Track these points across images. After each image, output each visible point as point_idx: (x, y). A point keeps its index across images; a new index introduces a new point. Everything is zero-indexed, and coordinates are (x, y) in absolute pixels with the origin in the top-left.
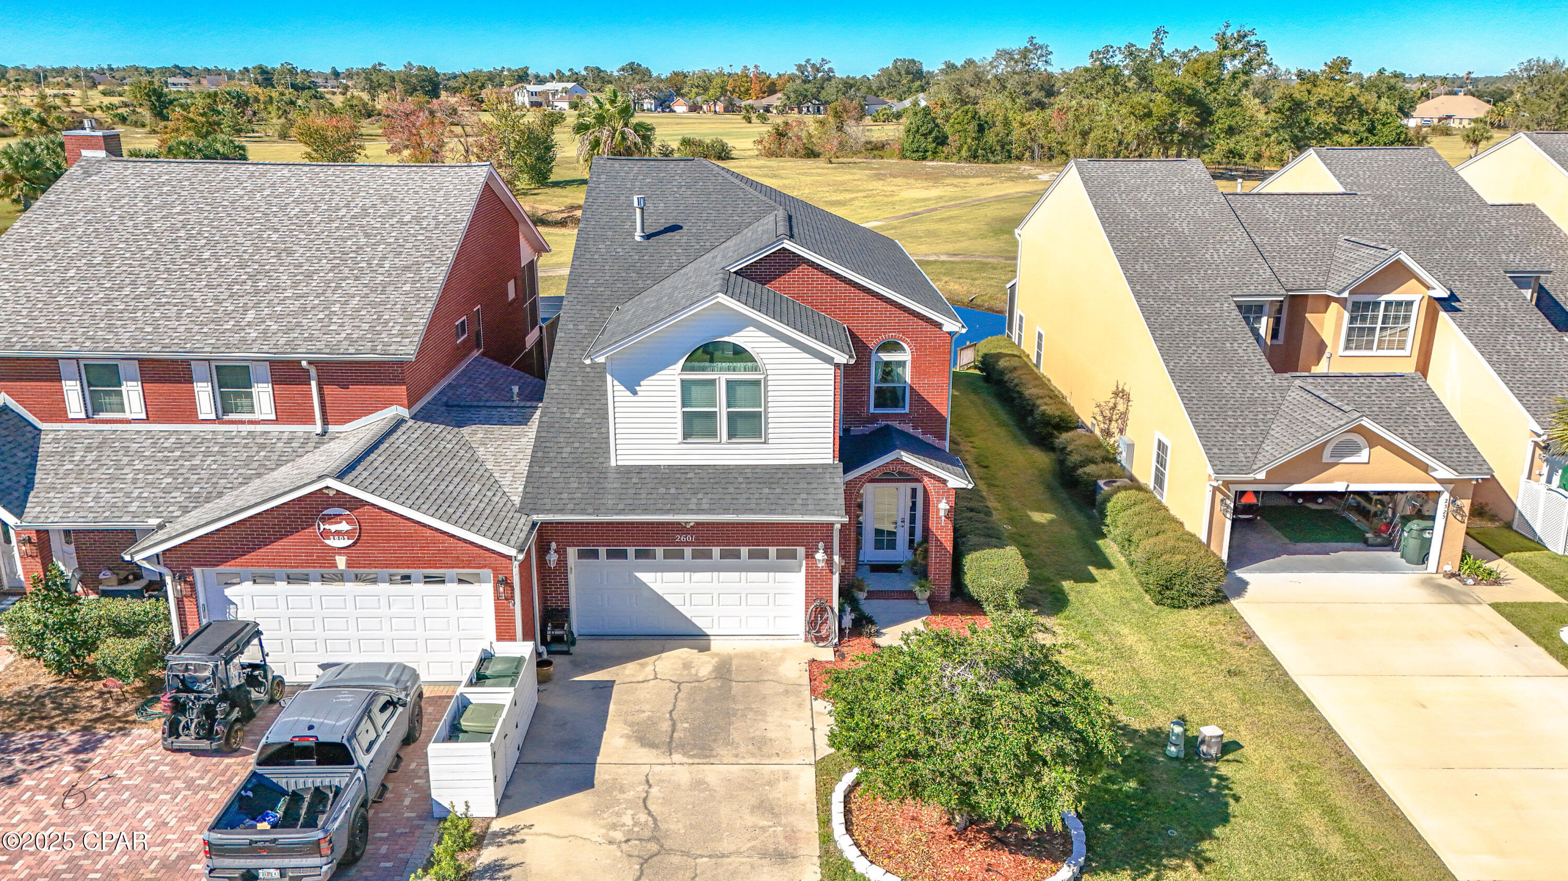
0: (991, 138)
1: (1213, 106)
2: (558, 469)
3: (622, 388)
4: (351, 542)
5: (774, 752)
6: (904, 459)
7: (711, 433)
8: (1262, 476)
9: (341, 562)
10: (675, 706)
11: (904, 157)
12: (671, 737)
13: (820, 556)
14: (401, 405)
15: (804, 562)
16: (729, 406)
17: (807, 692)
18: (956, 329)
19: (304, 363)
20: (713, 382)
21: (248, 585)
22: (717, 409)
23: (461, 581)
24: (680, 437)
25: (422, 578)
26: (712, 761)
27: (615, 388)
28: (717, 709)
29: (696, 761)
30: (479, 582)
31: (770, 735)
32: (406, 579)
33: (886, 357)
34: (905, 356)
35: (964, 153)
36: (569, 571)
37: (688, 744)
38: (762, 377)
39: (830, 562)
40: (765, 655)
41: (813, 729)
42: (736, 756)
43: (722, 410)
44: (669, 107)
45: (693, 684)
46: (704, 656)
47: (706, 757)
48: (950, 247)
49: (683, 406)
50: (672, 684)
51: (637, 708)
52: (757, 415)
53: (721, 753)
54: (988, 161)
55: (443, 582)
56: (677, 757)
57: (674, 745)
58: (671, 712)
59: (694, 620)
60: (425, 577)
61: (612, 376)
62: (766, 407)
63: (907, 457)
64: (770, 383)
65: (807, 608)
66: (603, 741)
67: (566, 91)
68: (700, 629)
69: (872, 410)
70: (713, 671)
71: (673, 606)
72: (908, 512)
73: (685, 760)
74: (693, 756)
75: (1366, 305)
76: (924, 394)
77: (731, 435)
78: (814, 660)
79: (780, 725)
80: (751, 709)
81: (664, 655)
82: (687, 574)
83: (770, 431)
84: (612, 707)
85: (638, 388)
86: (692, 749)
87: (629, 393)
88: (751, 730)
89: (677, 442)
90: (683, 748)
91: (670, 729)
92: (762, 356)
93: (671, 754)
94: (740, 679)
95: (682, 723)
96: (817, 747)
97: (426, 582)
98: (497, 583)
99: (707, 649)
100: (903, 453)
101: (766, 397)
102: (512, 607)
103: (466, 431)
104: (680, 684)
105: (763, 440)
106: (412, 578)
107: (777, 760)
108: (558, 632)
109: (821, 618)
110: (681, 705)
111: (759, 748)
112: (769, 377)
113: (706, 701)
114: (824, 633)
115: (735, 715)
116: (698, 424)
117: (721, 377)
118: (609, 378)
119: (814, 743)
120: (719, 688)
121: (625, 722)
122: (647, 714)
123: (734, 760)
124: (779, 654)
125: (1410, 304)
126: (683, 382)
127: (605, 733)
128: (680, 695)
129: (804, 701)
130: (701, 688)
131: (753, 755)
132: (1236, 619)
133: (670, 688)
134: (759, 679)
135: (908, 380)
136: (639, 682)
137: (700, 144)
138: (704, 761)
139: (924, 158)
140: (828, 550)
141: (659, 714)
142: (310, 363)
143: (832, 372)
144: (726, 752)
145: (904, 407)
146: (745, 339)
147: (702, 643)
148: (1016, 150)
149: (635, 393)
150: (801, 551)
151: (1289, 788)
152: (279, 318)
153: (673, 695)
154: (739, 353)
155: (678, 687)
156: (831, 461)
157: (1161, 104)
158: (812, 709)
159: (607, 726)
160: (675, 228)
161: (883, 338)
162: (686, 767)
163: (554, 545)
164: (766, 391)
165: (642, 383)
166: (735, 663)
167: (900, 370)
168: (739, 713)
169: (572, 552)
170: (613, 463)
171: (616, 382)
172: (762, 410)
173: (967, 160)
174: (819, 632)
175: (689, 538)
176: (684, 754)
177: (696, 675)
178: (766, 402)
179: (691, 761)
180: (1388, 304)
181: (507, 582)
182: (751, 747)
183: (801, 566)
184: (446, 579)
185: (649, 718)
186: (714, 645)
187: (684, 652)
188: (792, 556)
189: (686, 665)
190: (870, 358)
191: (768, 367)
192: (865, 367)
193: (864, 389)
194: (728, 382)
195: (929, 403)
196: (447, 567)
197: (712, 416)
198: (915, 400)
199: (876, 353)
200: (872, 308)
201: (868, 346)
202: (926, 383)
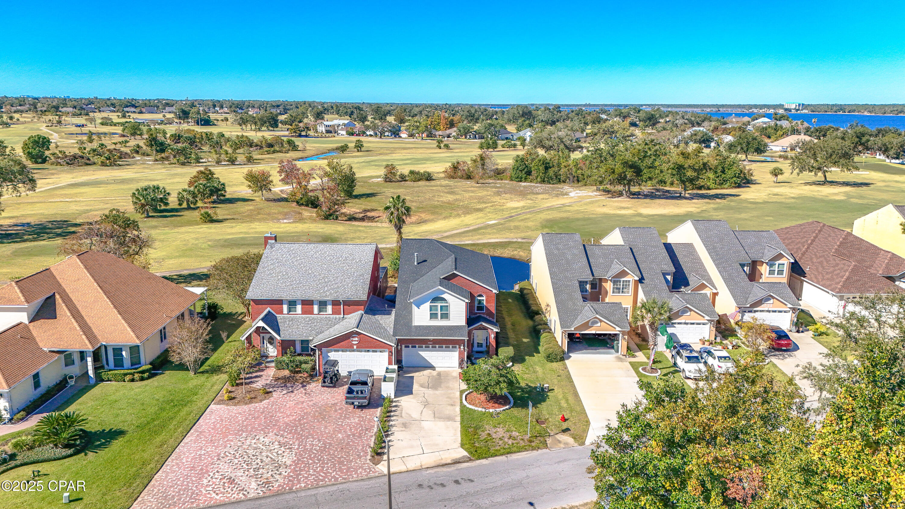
0: (551, 172)
1: (642, 168)
2: (401, 326)
4: (357, 343)
5: (450, 389)
7: (437, 318)
8: (573, 329)
9: (355, 347)
11: (512, 180)
12: (428, 386)
13: (462, 347)
14: (362, 311)
16: (441, 312)
17: (459, 378)
18: (496, 292)
19: (339, 301)
20: (437, 306)
21: (333, 353)
23: (382, 352)
28: (438, 381)
30: (385, 353)
31: (450, 386)
32: (368, 351)
33: (479, 298)
34: (484, 298)
35: (539, 179)
36: (403, 351)
39: (464, 349)
40: (449, 371)
42: (443, 389)
43: (439, 313)
44: (398, 134)
45: (432, 377)
46: (434, 371)
47: (436, 390)
48: (523, 235)
49: (430, 311)
51: (420, 381)
52: (447, 314)
53: (439, 389)
54: (550, 183)
55: (376, 352)
56: (430, 390)
58: (427, 382)
59: (432, 363)
63: (484, 324)
65: (459, 360)
66: (414, 387)
67: (345, 125)
68: (433, 365)
69: (476, 312)
70: (437, 374)
71: (427, 360)
72: (486, 338)
74: (434, 389)
75: (617, 281)
76: (489, 308)
77: (441, 318)
78: (460, 372)
79: (452, 384)
80: (446, 381)
81: (425, 371)
82: (430, 352)
83: (451, 318)
84: (414, 381)
85: (420, 307)
87: (417, 309)
88: (446, 385)
89: (428, 320)
90: (431, 388)
92: (449, 300)
93: (428, 389)
94: (443, 376)
95: (430, 384)
96: (460, 387)
97: (372, 352)
98: (389, 352)
100: (482, 323)
101: (450, 309)
102: (392, 357)
103: (376, 316)
105: (449, 320)
106: (370, 351)
108: (401, 364)
109: (462, 363)
110: (430, 380)
112: (450, 305)
113: (435, 380)
114: (463, 366)
115: (442, 382)
116: (433, 316)
117: (439, 304)
118: (413, 305)
120: (438, 377)
121: (418, 383)
122: (422, 382)
124: (452, 371)
125: (629, 281)
126: (430, 306)
127: (414, 385)
129: (458, 380)
130: (434, 378)
131: (446, 389)
132: (565, 365)
133: (427, 377)
134: (447, 375)
135: (485, 304)
136: (420, 376)
137: (418, 173)
139: (521, 181)
140: (464, 346)
141: (425, 382)
142: (341, 301)
143: (465, 304)
145: (484, 311)
146: (445, 296)
147: (434, 369)
148: (562, 178)
149: (419, 309)
150: (458, 346)
151: (561, 397)
152: (333, 289)
153: (428, 379)
154: (443, 300)
155: (429, 377)
156: (465, 325)
157: (619, 168)
158: (460, 381)
160: (425, 261)
161: (479, 294)
162: (432, 391)
163: (400, 344)
166: (442, 373)
167: (483, 302)
169: (403, 346)
170: (414, 325)
171: (415, 306)
172: (449, 312)
173: (540, 183)
175: (431, 343)
177: (433, 375)
180: (623, 281)
181: (391, 352)
183: (458, 350)
184: (379, 352)
186: (437, 369)
187: (429, 371)
188: (456, 347)
189: (430, 373)
190: (475, 299)
191: (450, 302)
192: (474, 301)
193: (474, 306)
194: (441, 306)
195: (490, 310)
196: (378, 348)
197: (437, 314)
198: (486, 309)
199: (477, 297)
200: (476, 286)
201: (475, 296)
202: (489, 305)
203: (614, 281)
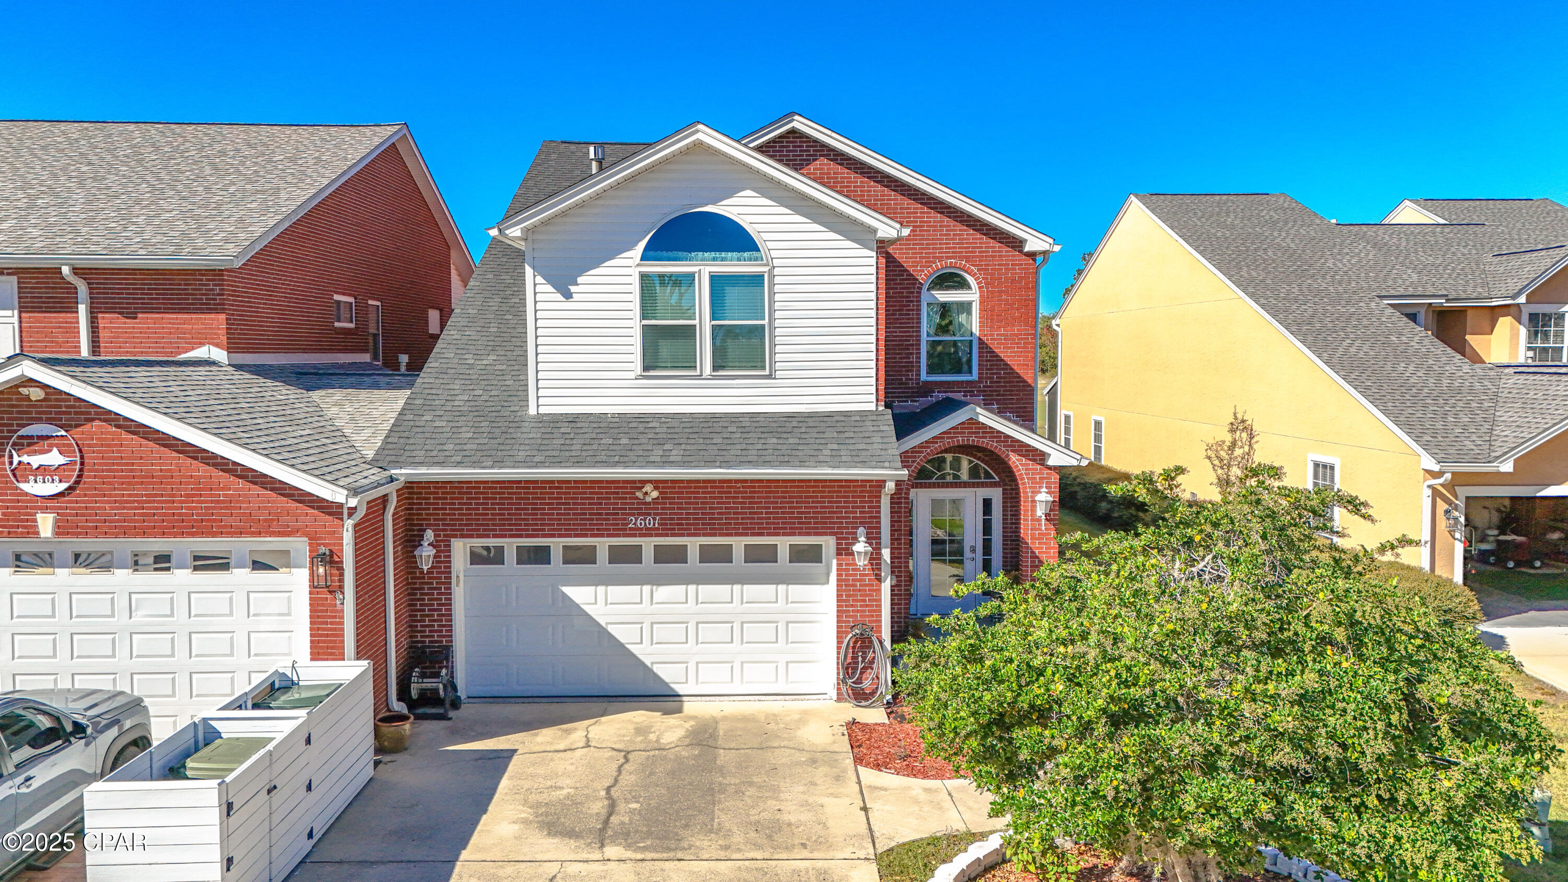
2: (445, 418)
3: (549, 288)
4: (63, 486)
5: (797, 842)
6: (982, 419)
7: (688, 362)
8: (1507, 467)
9: (46, 524)
10: (616, 781)
12: (606, 822)
13: (860, 547)
14: (213, 345)
15: (835, 562)
16: (713, 318)
17: (849, 762)
18: (1046, 247)
19: (65, 270)
20: (690, 279)
22: (696, 322)
23: (258, 565)
24: (639, 370)
25: (189, 558)
26: (680, 855)
27: (538, 289)
28: (691, 784)
29: (649, 855)
30: (288, 566)
31: (786, 817)
32: (163, 562)
33: (944, 296)
34: (972, 296)
36: (454, 580)
37: (637, 831)
38: (766, 269)
39: (875, 558)
40: (774, 718)
41: (865, 809)
42: (726, 848)
43: (704, 322)
45: (652, 753)
46: (672, 720)
47: (669, 849)
49: (644, 317)
50: (615, 753)
51: (549, 783)
52: (758, 331)
53: (698, 843)
55: (225, 567)
56: (612, 851)
57: (610, 832)
58: (608, 789)
59: (656, 668)
60: (196, 558)
61: (534, 268)
62: (772, 319)
63: (986, 417)
64: (777, 280)
65: (839, 642)
66: (479, 828)
68: (666, 684)
69: (924, 376)
70: (686, 737)
71: (622, 645)
72: (980, 537)
73: (629, 854)
74: (645, 849)
75: (1547, 317)
76: (1000, 351)
77: (718, 364)
78: (854, 722)
79: (805, 804)
80: (751, 784)
81: (603, 719)
82: (647, 589)
83: (778, 357)
84: (504, 783)
85: (573, 289)
86: (643, 839)
87: (559, 297)
88: (752, 812)
89: (633, 375)
90: (626, 837)
91: (604, 812)
92: (765, 236)
93: (602, 846)
94: (732, 746)
95: (627, 801)
96: (877, 834)
97: (196, 568)
98: (316, 560)
99: (679, 710)
100: (979, 410)
101: (772, 302)
102: (339, 607)
103: (317, 393)
104: (628, 752)
105: (767, 372)
106: (174, 560)
107: (805, 854)
108: (429, 684)
109: (864, 658)
110: (628, 779)
111: (769, 837)
112: (777, 271)
113: (672, 773)
114: (867, 684)
115: (723, 791)
116: (666, 348)
117: (703, 270)
118: (529, 270)
119: (870, 829)
120: (696, 758)
121: (525, 802)
122: (565, 792)
123: (722, 854)
124: (796, 717)
126: (644, 277)
127: (484, 817)
128: (626, 766)
129: (844, 771)
130: (664, 758)
131: (758, 846)
133: (611, 758)
134: (764, 745)
135: (976, 330)
136: (557, 751)
138: (665, 855)
140: (873, 538)
141: (586, 791)
142: (76, 271)
143: (873, 261)
144: (706, 843)
145: (970, 372)
146: (738, 211)
147: (671, 705)
149: (568, 296)
150: (828, 543)
153: (615, 766)
154: (730, 232)
155: (625, 757)
156: (872, 407)
158: (859, 783)
159: (490, 808)
161: (939, 267)
162: (629, 865)
163: (429, 535)
164: (772, 294)
165: (580, 280)
166: (722, 728)
167: (963, 318)
168: (731, 789)
169: (460, 549)
170: (532, 411)
171: (539, 279)
172: (765, 322)
174: (857, 682)
175: (650, 522)
176: (628, 847)
177: (658, 741)
178: (772, 311)
179: (639, 856)
181: (332, 560)
182: (753, 835)
183: (828, 575)
184: (232, 563)
185: (568, 797)
186: (689, 707)
187: (638, 717)
188: (812, 555)
189: (641, 731)
190: (919, 297)
191: (774, 254)
192: (913, 310)
193: (912, 345)
194: (714, 278)
195: (1007, 365)
196: (231, 534)
197: (688, 333)
198: (987, 361)
199: (928, 290)
200: (921, 222)
201: (917, 280)
202: (1002, 335)
203: (1533, 317)
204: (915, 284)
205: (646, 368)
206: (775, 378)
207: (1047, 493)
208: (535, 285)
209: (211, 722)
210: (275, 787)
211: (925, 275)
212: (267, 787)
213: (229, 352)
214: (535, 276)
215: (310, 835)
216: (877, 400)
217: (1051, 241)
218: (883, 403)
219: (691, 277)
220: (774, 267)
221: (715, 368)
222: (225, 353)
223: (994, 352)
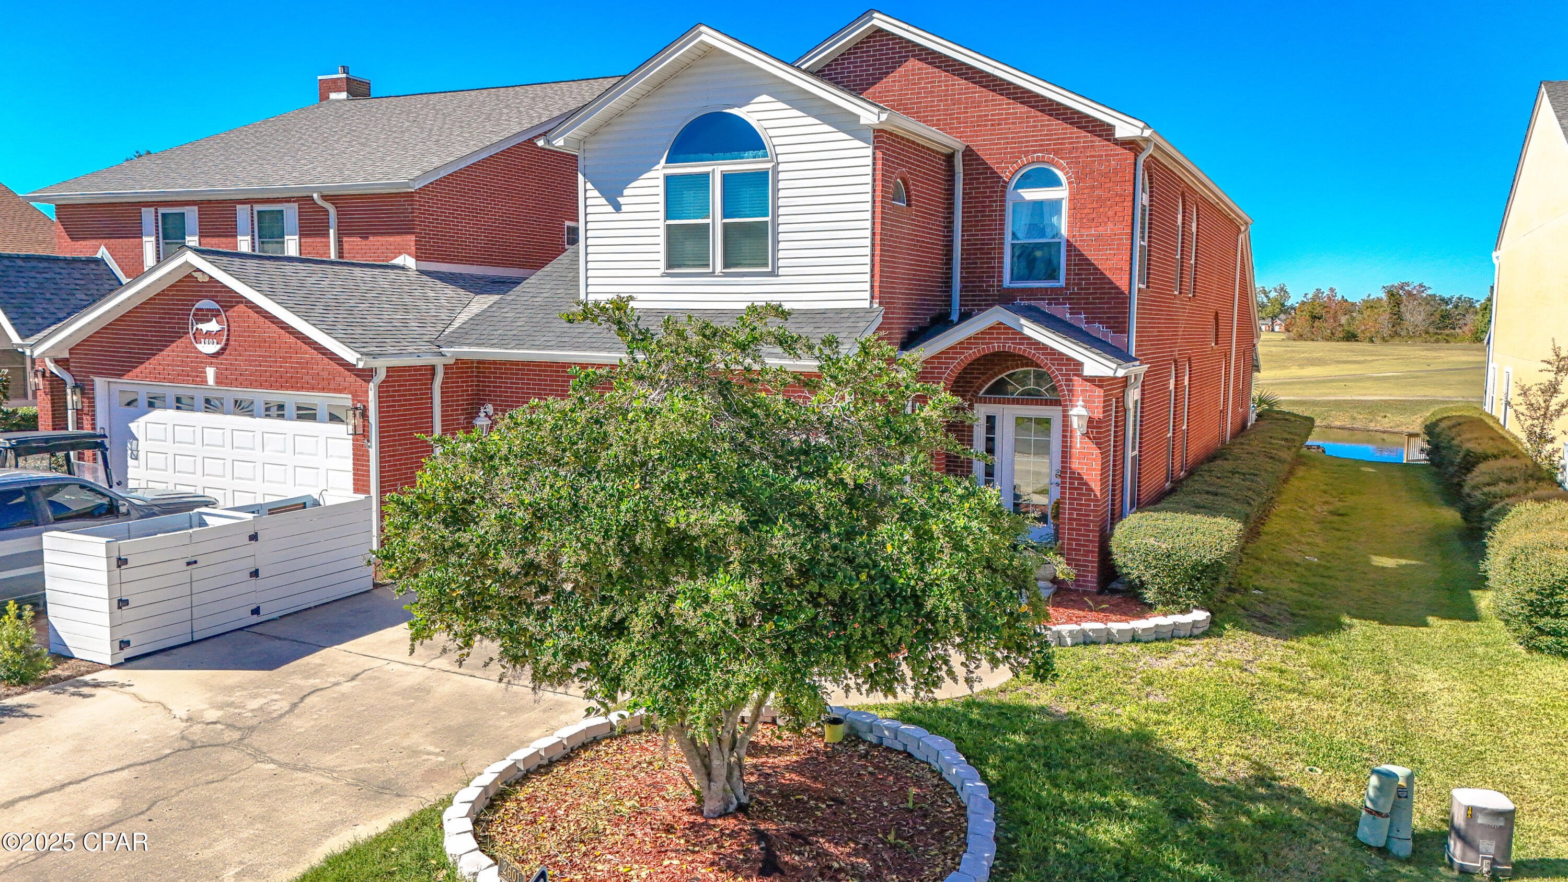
3: (596, 193)
4: (219, 347)
6: (1008, 321)
7: (703, 260)
9: (211, 375)
14: (409, 254)
16: (725, 216)
18: (1137, 132)
19: (317, 197)
20: (705, 179)
22: (709, 221)
23: (331, 417)
24: (663, 268)
25: (294, 409)
27: (589, 194)
30: (343, 419)
32: (280, 410)
33: (1031, 195)
34: (1061, 193)
38: (769, 165)
43: (716, 221)
49: (667, 217)
52: (763, 229)
55: (315, 417)
60: (299, 408)
61: (584, 175)
62: (775, 216)
63: (1013, 320)
64: (781, 176)
69: (1007, 282)
76: (1091, 255)
77: (728, 262)
83: (781, 254)
85: (621, 200)
87: (611, 209)
89: (658, 273)
92: (771, 133)
97: (300, 418)
101: (776, 198)
105: (770, 269)
106: (286, 409)
112: (781, 168)
116: (689, 247)
117: (717, 169)
118: (581, 177)
126: (668, 179)
135: (1064, 231)
143: (869, 153)
145: (1056, 278)
146: (752, 109)
149: (617, 207)
156: (866, 304)
161: (1025, 163)
163: (489, 409)
164: (776, 190)
165: (625, 192)
171: (589, 186)
172: (768, 219)
178: (776, 207)
181: (365, 414)
184: (318, 413)
190: (1003, 196)
191: (779, 150)
192: (996, 211)
193: (994, 248)
194: (726, 177)
195: (1097, 269)
196: (308, 389)
197: (702, 232)
198: (1075, 265)
199: (1016, 188)
200: (1007, 114)
201: (1001, 177)
202: (1092, 235)
204: (999, 182)
205: (669, 265)
206: (778, 276)
207: (1083, 407)
208: (586, 191)
209: (204, 517)
210: (195, 562)
211: (1010, 172)
212: (188, 560)
213: (417, 260)
214: (585, 183)
215: (256, 611)
216: (872, 297)
217: (1141, 125)
218: (877, 301)
219: (706, 175)
220: (778, 164)
221: (726, 266)
222: (414, 260)
223: (1083, 255)
